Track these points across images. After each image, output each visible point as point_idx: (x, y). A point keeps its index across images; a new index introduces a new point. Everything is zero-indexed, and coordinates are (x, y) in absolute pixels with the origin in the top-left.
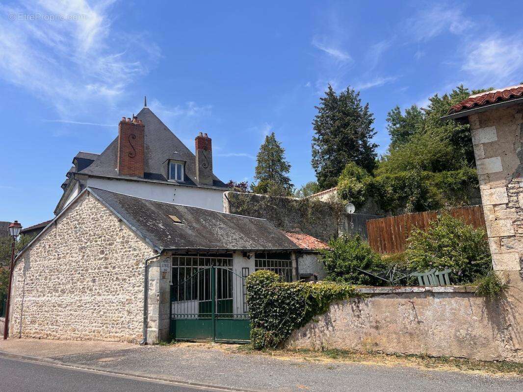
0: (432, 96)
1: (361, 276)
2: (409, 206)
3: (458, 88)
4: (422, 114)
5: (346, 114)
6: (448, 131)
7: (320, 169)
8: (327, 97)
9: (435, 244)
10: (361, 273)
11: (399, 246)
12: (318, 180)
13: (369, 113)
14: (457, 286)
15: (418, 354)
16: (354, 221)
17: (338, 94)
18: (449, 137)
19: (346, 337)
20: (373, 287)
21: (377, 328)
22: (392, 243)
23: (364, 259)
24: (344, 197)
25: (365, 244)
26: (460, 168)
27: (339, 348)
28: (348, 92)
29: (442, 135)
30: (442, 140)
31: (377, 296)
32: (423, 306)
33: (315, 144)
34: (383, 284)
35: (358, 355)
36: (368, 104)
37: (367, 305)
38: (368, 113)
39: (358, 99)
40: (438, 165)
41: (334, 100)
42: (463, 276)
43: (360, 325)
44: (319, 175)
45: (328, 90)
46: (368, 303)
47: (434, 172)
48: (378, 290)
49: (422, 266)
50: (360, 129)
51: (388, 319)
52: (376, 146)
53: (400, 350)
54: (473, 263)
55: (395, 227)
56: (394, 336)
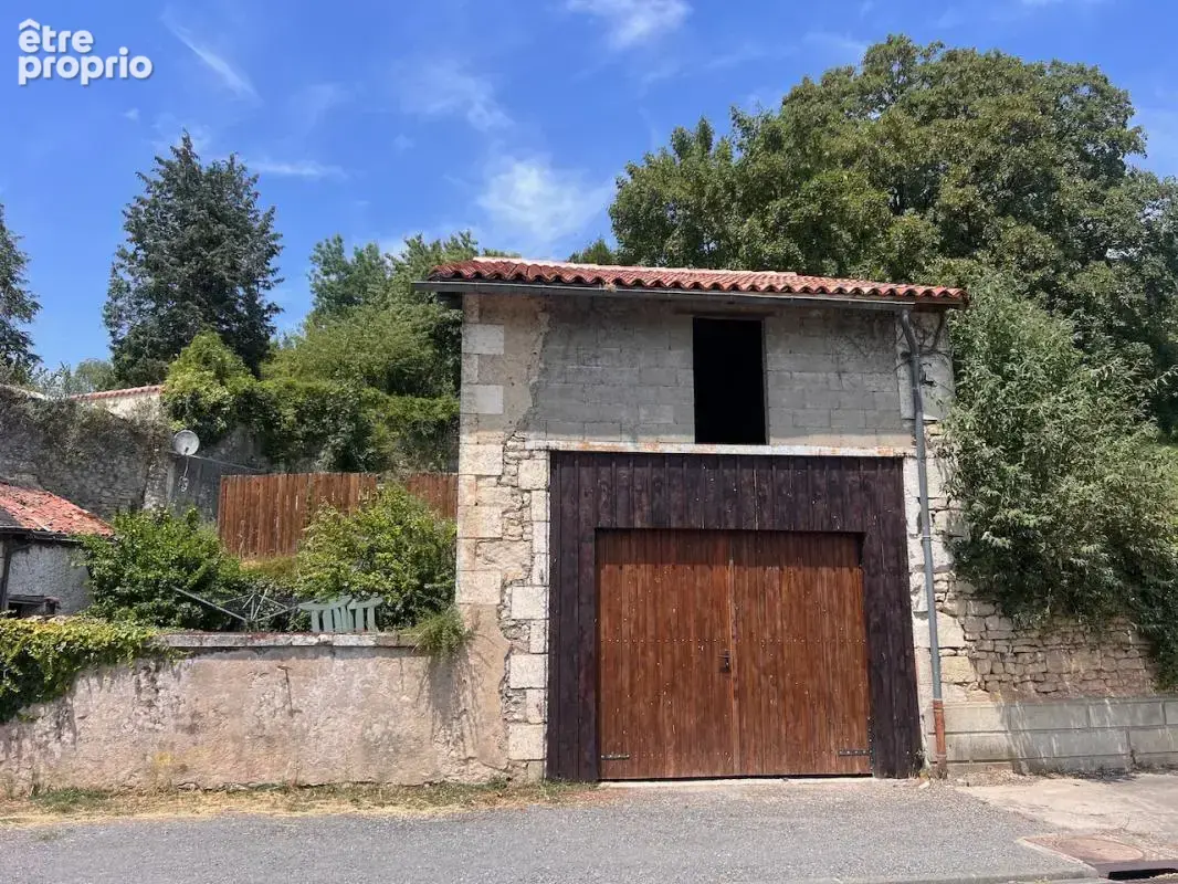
0: (412, 236)
1: (183, 606)
2: (326, 455)
3: (462, 235)
4: (387, 267)
5: (217, 216)
6: (430, 317)
7: (124, 332)
8: (175, 160)
9: (363, 543)
10: (184, 599)
11: (285, 542)
12: (116, 358)
13: (272, 231)
14: (383, 634)
15: (276, 782)
16: (191, 474)
17: (204, 163)
18: (430, 329)
19: (107, 756)
20: (200, 632)
21: (192, 729)
22: (273, 534)
23: (197, 566)
24: (177, 412)
25: (208, 531)
26: (440, 394)
27: (82, 784)
28: (231, 166)
29: (418, 320)
30: (415, 331)
31: (205, 653)
32: (308, 676)
33: (122, 266)
34: (234, 626)
35: (130, 800)
36: (273, 209)
37: (177, 675)
38: (269, 229)
39: (253, 189)
40: (400, 380)
41: (194, 175)
42: (404, 614)
43: (151, 725)
44: (120, 346)
45: (180, 145)
46: (182, 670)
47: (390, 394)
48: (211, 639)
49: (327, 589)
50: (244, 261)
51: (223, 709)
52: (277, 310)
53: (237, 778)
54: (427, 586)
55: (284, 497)
56: (230, 746)
